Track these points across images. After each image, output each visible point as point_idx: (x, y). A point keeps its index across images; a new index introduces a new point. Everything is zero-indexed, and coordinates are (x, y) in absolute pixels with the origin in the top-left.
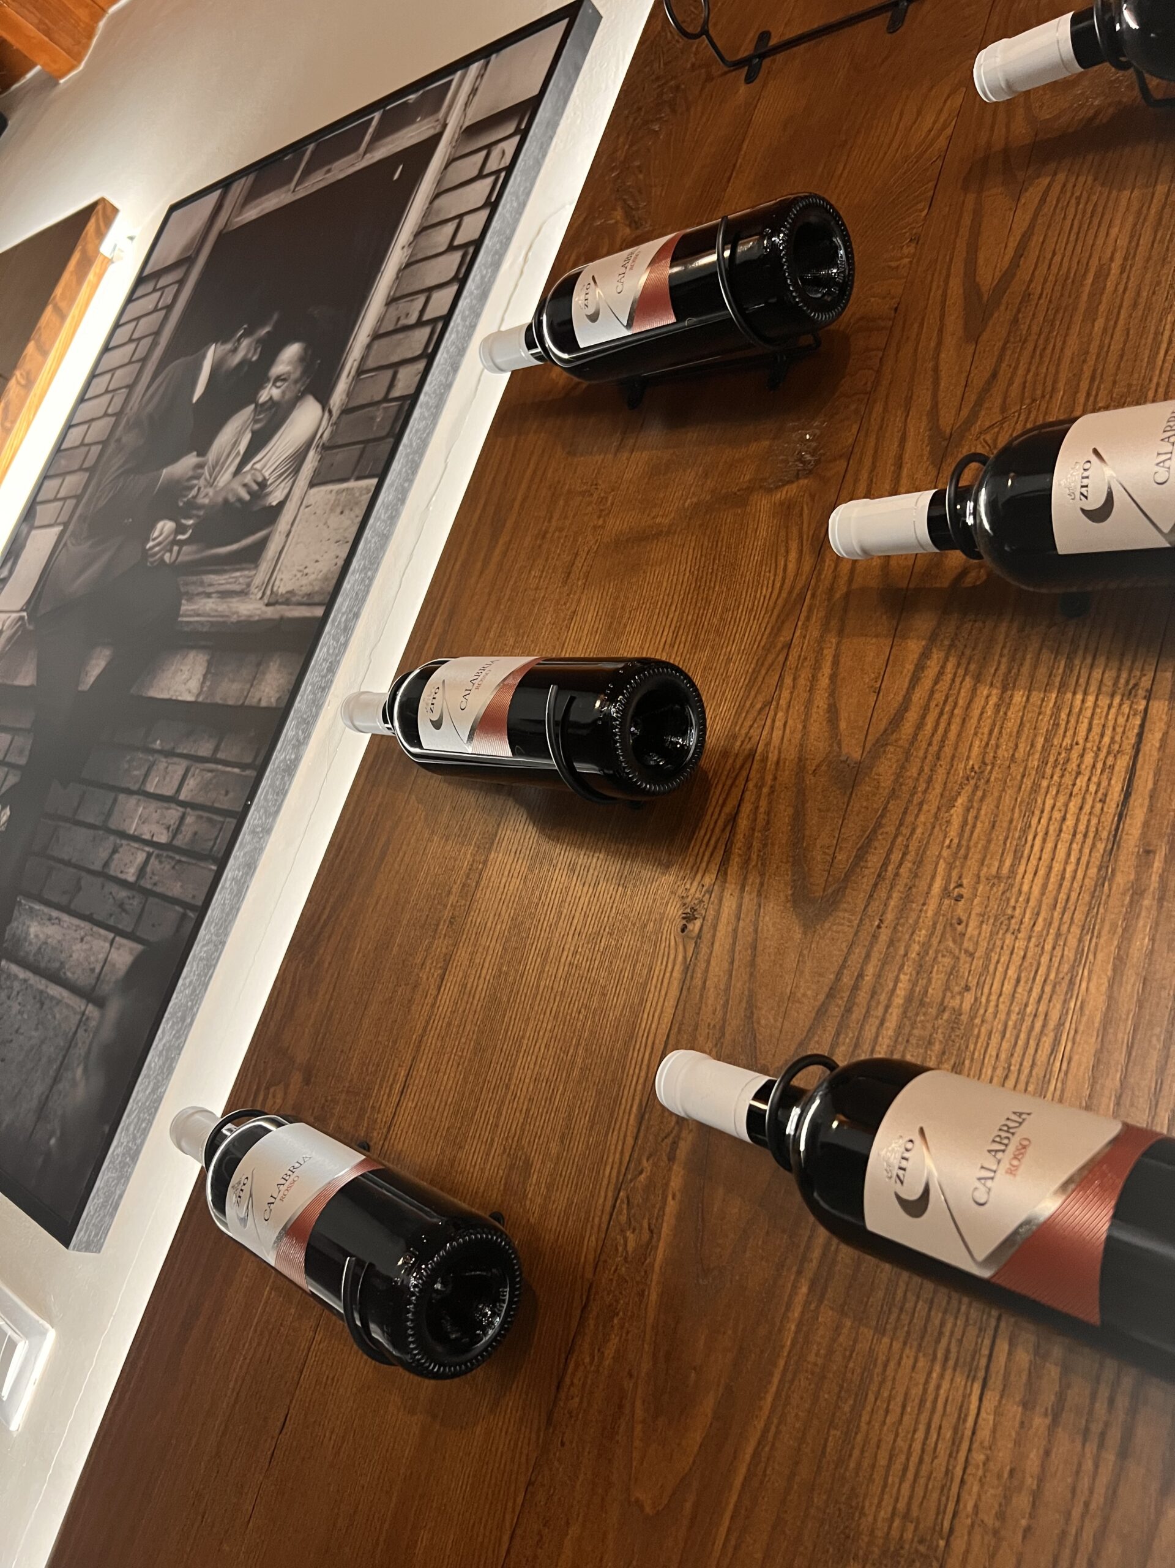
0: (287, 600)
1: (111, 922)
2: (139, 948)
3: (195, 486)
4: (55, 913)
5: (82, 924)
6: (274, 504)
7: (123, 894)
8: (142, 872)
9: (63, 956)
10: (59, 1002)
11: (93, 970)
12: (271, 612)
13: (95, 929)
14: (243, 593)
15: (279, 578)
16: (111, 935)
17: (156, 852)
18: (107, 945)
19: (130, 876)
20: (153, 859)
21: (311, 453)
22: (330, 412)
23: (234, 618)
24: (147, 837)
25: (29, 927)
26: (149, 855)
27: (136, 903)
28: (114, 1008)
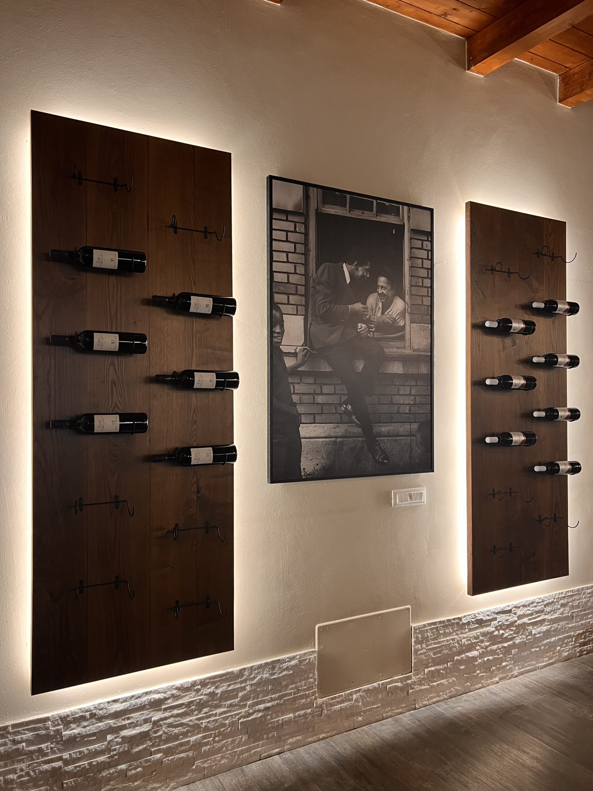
0: (418, 350)
1: (407, 421)
2: (418, 424)
3: (367, 315)
4: (388, 424)
5: (399, 424)
6: (402, 325)
7: (407, 415)
8: (410, 410)
9: (397, 431)
10: (402, 440)
11: (408, 431)
12: (415, 353)
13: (403, 424)
14: (404, 348)
15: (413, 345)
16: (409, 424)
17: (412, 406)
18: (409, 426)
19: (407, 411)
20: (411, 407)
21: (407, 314)
22: (407, 304)
23: (404, 354)
24: (407, 403)
25: (381, 429)
26: (410, 407)
27: (412, 416)
28: (418, 436)
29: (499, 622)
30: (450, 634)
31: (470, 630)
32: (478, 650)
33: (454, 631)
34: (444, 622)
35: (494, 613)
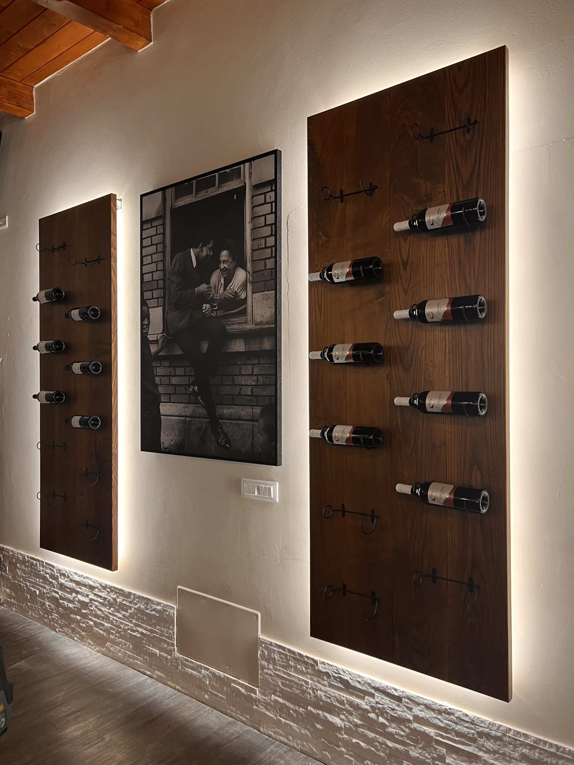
0: (261, 323)
1: (249, 404)
3: (211, 294)
4: (230, 406)
5: (241, 407)
6: (243, 298)
7: (249, 398)
8: (252, 391)
9: (239, 415)
10: (244, 424)
11: (250, 415)
12: (257, 327)
13: (245, 407)
14: (246, 322)
15: (255, 318)
16: (251, 407)
17: (254, 387)
18: (251, 409)
19: (249, 393)
21: (248, 284)
23: (246, 329)
24: (249, 384)
25: (223, 411)
26: (252, 388)
27: (254, 398)
28: (261, 421)
29: (377, 703)
30: (301, 673)
31: (331, 686)
32: (342, 720)
33: (308, 673)
34: (293, 653)
35: (369, 684)
